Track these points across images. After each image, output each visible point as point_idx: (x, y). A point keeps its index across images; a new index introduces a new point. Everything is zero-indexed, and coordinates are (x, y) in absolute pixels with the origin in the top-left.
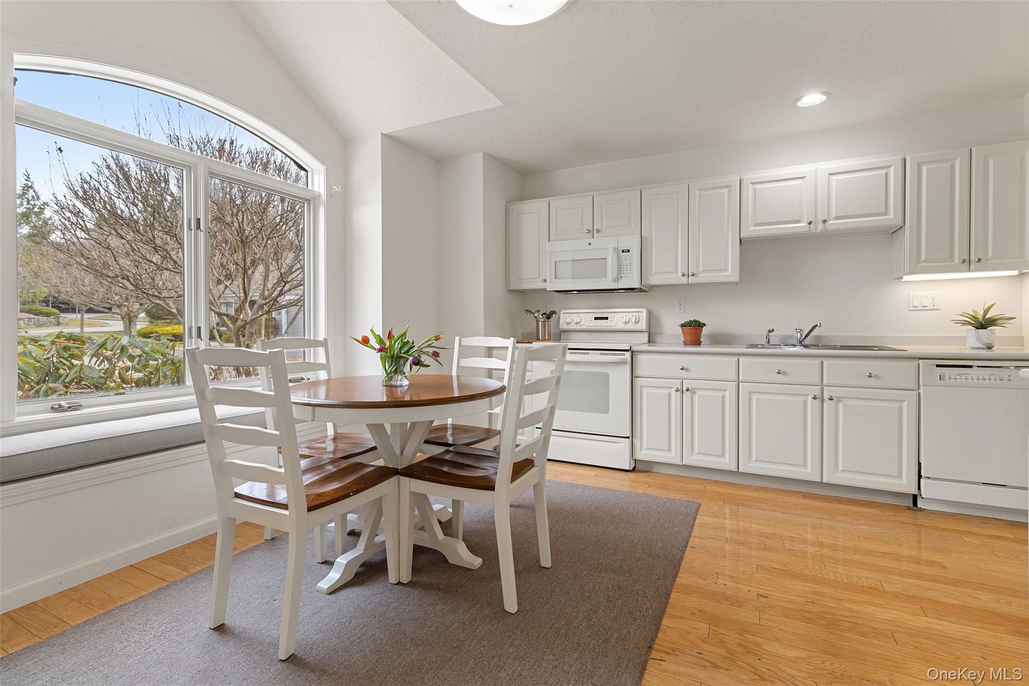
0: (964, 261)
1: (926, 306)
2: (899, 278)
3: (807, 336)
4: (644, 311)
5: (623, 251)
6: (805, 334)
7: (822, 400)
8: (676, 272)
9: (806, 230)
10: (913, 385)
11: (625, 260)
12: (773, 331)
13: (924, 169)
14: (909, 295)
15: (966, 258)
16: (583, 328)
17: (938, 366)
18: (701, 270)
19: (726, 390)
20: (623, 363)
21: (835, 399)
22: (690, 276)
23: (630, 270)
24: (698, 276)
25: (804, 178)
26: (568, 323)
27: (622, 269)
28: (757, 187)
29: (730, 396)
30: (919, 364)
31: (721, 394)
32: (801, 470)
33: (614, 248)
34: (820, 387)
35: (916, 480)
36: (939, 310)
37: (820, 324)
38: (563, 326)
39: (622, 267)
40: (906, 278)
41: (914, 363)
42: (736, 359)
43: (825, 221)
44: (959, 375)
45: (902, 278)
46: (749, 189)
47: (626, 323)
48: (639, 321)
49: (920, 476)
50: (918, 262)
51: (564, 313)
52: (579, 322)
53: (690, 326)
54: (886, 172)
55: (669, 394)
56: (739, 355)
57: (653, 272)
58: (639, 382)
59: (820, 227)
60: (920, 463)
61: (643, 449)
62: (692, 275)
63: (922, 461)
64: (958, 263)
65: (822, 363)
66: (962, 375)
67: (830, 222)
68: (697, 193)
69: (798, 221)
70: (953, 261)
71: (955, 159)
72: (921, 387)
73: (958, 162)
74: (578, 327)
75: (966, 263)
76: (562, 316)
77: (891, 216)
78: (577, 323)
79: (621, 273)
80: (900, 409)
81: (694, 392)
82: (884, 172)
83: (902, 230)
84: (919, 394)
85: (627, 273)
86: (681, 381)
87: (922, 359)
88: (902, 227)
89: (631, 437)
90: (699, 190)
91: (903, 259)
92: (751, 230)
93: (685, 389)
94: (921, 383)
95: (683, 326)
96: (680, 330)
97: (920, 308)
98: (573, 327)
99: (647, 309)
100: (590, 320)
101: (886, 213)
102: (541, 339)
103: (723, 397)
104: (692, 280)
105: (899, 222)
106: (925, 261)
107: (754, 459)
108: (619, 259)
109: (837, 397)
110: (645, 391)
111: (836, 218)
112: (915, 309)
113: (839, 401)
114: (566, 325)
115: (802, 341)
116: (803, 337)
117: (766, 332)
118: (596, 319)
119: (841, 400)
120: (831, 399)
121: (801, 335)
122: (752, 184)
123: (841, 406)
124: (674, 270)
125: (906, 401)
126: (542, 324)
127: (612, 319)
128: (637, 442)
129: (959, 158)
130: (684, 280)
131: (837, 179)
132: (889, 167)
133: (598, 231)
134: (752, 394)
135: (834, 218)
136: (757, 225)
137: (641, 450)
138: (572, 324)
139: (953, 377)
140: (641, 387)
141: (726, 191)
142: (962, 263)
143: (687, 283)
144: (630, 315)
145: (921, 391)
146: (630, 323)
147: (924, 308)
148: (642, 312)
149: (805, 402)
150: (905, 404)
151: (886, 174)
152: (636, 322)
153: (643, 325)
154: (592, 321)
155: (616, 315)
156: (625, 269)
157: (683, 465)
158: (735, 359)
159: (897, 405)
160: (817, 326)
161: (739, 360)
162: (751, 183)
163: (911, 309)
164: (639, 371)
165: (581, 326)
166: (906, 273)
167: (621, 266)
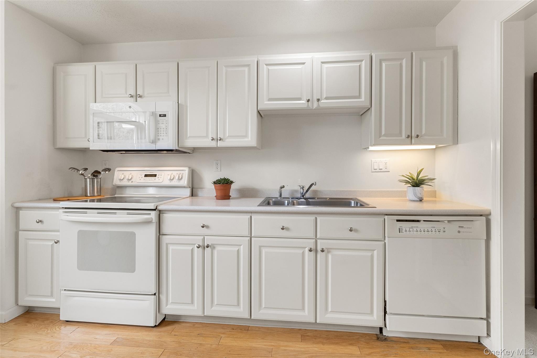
0: (408, 137)
1: (382, 169)
2: (366, 148)
3: (307, 191)
4: (187, 169)
5: (160, 116)
6: (306, 190)
7: (316, 251)
8: (207, 136)
9: (305, 106)
10: (381, 237)
11: (162, 123)
12: (284, 187)
13: (384, 65)
14: (371, 160)
15: (410, 134)
16: (134, 184)
17: (398, 221)
18: (227, 136)
19: (241, 245)
20: (148, 222)
21: (326, 251)
22: (218, 141)
23: (166, 133)
24: (224, 141)
25: (304, 63)
26: (121, 180)
27: (160, 132)
28: (270, 68)
29: (244, 250)
30: (385, 219)
31: (237, 249)
32: (301, 313)
33: (152, 112)
34: (315, 240)
35: (383, 315)
36: (389, 172)
37: (316, 183)
38: (116, 182)
39: (160, 130)
40: (371, 148)
41: (381, 219)
42: (249, 217)
43: (318, 100)
44: (412, 227)
45: (368, 148)
46: (264, 70)
47: (171, 180)
48: (182, 178)
49: (385, 312)
50: (380, 137)
51: (118, 171)
52: (131, 179)
53: (219, 184)
54: (359, 64)
55: (192, 250)
56: (251, 212)
57: (188, 136)
58: (165, 240)
59: (315, 105)
60: (386, 301)
61: (169, 303)
62: (220, 140)
63: (387, 299)
64: (404, 138)
65: (316, 219)
66: (414, 228)
67: (322, 101)
68: (224, 68)
69: (300, 99)
70: (401, 136)
71: (402, 59)
72: (387, 238)
73: (404, 61)
74: (130, 183)
75: (409, 138)
76: (116, 173)
77: (363, 99)
78: (129, 180)
79: (158, 136)
80: (372, 256)
81: (214, 248)
82: (358, 64)
83: (370, 111)
84: (385, 243)
85: (163, 136)
86: (203, 237)
87: (386, 215)
88: (369, 109)
89: (157, 294)
90: (226, 66)
91: (370, 134)
92: (266, 104)
93: (206, 245)
94: (386, 235)
95: (215, 183)
96: (213, 186)
97: (378, 170)
98: (125, 183)
99: (189, 168)
100: (141, 177)
101: (359, 97)
102: (89, 195)
103: (238, 251)
104: (220, 144)
105: (368, 104)
106: (385, 135)
107: (263, 306)
108: (157, 123)
109: (327, 249)
110: (171, 248)
111: (327, 98)
112: (375, 171)
113: (328, 252)
114: (119, 181)
115: (304, 195)
116: (305, 191)
117: (279, 188)
118: (146, 176)
119: (330, 251)
120: (322, 251)
121: (303, 191)
122: (267, 65)
123: (330, 256)
124: (206, 135)
125: (376, 250)
126: (90, 181)
127: (160, 176)
128: (163, 297)
129: (405, 59)
130: (213, 144)
131: (327, 67)
132: (362, 61)
133: (140, 97)
134: (262, 248)
135: (325, 98)
136: (270, 100)
137: (167, 305)
138: (125, 180)
139: (408, 230)
140: (167, 244)
141: (246, 69)
142: (407, 137)
143: (216, 146)
144: (175, 173)
145: (386, 241)
146: (174, 180)
147: (381, 171)
148: (185, 170)
149: (303, 253)
150: (375, 252)
151: (360, 66)
152: (180, 179)
153: (185, 182)
154: (142, 177)
155: (163, 173)
156: (162, 132)
157: (204, 316)
158: (247, 216)
159: (369, 254)
160: (313, 184)
161: (251, 217)
162: (265, 64)
163: (373, 171)
164: (165, 229)
165: (132, 182)
166: (372, 145)
167: (158, 129)
